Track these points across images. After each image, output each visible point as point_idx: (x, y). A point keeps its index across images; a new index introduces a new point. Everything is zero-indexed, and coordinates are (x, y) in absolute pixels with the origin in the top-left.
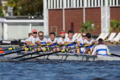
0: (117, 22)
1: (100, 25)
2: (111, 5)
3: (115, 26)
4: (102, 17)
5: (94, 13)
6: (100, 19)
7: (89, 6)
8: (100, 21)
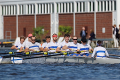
0: (65, 27)
1: (50, 30)
2: (59, 12)
3: (63, 31)
4: (52, 23)
5: (45, 19)
6: (50, 24)
7: (40, 13)
8: (50, 26)
